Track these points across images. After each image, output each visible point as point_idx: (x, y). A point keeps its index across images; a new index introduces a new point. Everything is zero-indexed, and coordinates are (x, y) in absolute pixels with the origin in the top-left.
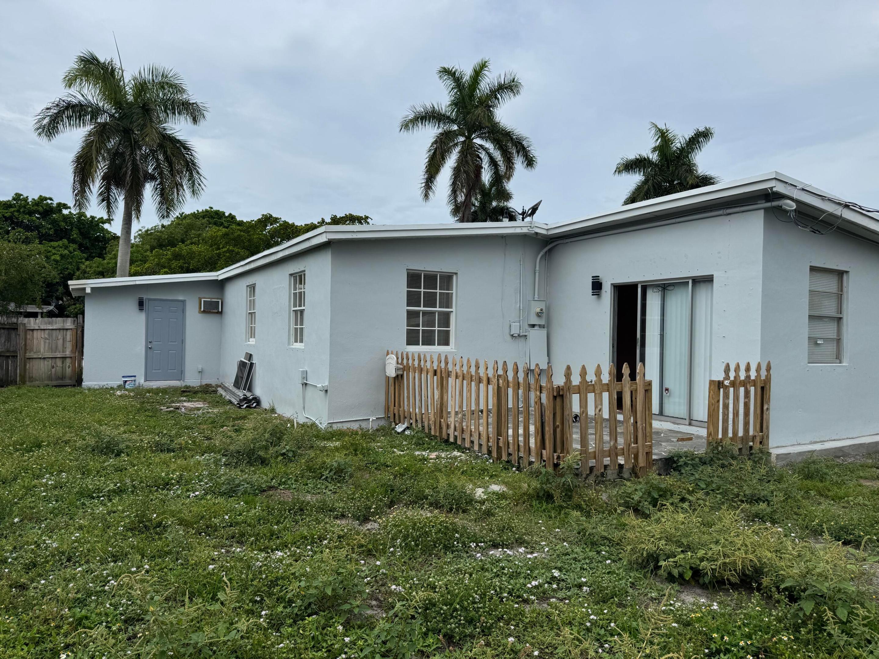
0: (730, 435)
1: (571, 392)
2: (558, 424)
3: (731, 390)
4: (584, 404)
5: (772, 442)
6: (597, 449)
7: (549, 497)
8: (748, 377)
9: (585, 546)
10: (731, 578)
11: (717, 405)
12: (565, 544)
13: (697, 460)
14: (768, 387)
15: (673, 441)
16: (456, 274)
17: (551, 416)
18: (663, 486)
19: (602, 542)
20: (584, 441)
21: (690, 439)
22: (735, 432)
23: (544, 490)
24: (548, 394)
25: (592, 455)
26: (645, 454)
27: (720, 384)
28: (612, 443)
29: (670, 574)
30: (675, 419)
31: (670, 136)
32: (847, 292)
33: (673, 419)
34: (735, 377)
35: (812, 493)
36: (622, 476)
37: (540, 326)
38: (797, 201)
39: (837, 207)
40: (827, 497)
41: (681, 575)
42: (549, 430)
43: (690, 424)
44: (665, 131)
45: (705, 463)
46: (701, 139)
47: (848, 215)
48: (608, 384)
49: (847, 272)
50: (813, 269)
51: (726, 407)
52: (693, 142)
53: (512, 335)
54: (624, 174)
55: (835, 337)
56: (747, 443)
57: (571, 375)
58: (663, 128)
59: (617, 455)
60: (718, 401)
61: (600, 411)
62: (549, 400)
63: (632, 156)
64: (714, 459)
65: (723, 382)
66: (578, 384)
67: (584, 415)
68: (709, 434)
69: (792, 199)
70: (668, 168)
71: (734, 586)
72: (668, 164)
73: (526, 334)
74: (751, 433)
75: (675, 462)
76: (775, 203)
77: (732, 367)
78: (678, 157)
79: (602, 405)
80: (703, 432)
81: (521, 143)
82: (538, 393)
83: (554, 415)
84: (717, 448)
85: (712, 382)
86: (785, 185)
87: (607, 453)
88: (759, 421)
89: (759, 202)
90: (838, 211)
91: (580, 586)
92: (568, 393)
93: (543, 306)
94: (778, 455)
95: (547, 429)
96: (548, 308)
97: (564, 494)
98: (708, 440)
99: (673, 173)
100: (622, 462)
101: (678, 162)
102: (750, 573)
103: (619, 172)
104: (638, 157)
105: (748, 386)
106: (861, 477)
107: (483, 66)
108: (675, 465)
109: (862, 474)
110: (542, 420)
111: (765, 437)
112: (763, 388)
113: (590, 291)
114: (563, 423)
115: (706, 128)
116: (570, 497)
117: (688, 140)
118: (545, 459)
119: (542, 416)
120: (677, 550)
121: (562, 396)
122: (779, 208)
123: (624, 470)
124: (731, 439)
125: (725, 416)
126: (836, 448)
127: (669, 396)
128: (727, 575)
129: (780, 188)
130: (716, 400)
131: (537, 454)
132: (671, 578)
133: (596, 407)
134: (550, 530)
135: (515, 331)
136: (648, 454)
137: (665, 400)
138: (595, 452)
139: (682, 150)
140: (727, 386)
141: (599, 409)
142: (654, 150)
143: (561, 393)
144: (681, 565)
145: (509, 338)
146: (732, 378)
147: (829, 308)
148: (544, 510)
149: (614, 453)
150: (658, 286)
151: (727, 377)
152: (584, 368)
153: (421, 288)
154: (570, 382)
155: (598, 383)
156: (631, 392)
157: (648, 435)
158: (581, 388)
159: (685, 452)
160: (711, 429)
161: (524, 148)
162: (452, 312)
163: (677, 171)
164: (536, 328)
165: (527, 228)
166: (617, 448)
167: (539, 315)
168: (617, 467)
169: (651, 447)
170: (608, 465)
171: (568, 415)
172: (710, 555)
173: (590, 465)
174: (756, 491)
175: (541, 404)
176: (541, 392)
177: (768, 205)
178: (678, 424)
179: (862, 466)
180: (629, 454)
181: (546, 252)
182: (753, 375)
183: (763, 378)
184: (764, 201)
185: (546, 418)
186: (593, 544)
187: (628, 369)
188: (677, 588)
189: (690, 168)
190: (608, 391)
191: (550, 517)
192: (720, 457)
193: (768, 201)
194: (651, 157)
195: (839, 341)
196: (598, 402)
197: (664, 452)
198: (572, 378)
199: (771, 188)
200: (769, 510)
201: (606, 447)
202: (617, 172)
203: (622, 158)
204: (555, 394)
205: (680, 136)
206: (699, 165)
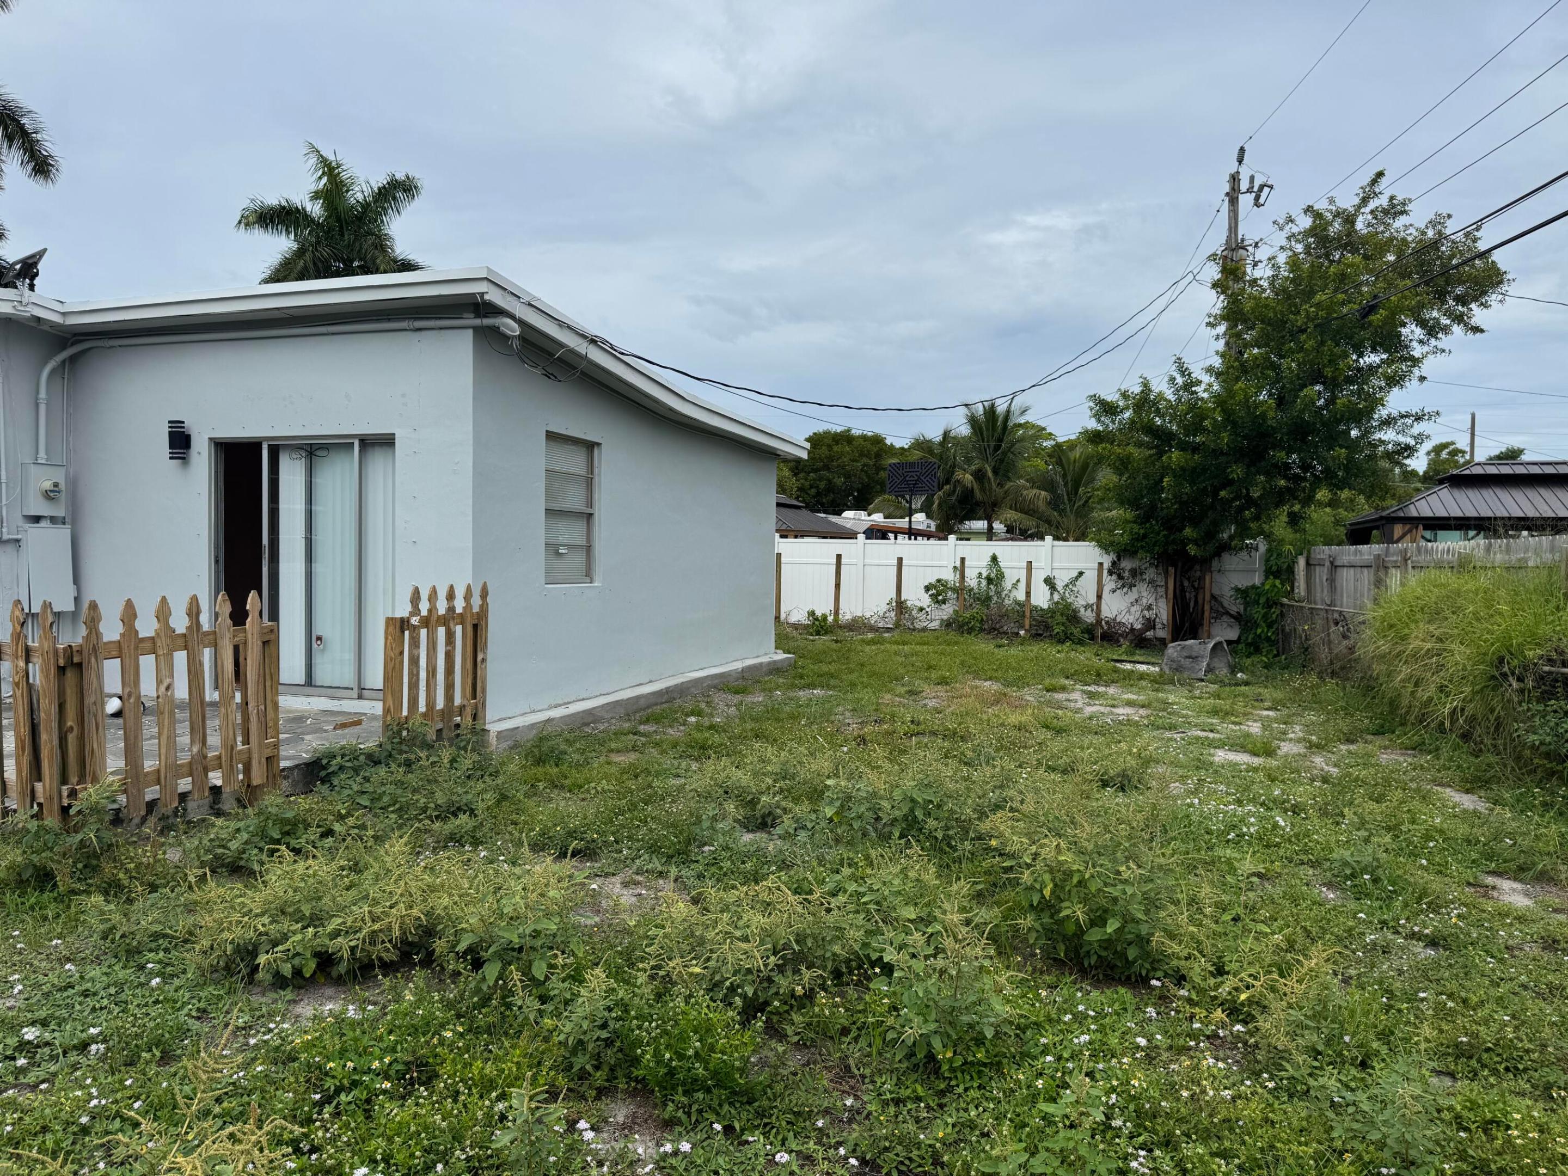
0: (422, 708)
1: (101, 656)
2: (69, 724)
3: (423, 632)
4: (131, 676)
5: (491, 714)
6: (163, 764)
7: (44, 878)
8: (451, 609)
9: (114, 961)
10: (383, 955)
11: (399, 659)
12: (68, 967)
13: (362, 758)
14: (483, 624)
15: (326, 731)
17: (54, 710)
18: (290, 815)
19: (153, 945)
20: (132, 753)
21: (358, 723)
22: (430, 703)
23: (35, 866)
24: (46, 664)
25: (153, 778)
26: (264, 760)
27: (403, 624)
28: (195, 749)
29: (277, 975)
30: (333, 691)
31: (344, 176)
32: (599, 475)
33: (330, 691)
34: (429, 611)
35: (541, 785)
36: (219, 809)
37: (53, 520)
38: (520, 322)
39: (581, 341)
40: (562, 787)
41: (297, 972)
42: (48, 739)
43: (360, 697)
44: (334, 164)
45: (377, 763)
46: (399, 195)
47: (596, 355)
48: (184, 635)
49: (599, 444)
50: (551, 436)
51: (414, 661)
52: (385, 196)
54: (256, 231)
55: (584, 543)
56: (450, 720)
57: (100, 620)
58: (331, 157)
59: (206, 770)
60: (402, 653)
61: (168, 688)
62: (47, 677)
63: (273, 200)
64: (394, 752)
65: (408, 620)
66: (117, 638)
67: (132, 700)
68: (387, 711)
69: (513, 317)
70: (342, 235)
71: (388, 968)
72: (341, 227)
73: (19, 537)
74: (458, 701)
75: (324, 768)
76: (487, 322)
77: (424, 595)
78: (360, 218)
79: (172, 676)
80: (377, 708)
81: (18, 122)
82: (22, 664)
83: (61, 707)
84: (399, 733)
85: (390, 621)
86: (501, 292)
87: (185, 770)
88: (470, 681)
89: (465, 315)
90: (582, 347)
91: (83, 1047)
92: (93, 659)
93: (59, 476)
94: (499, 733)
95: (44, 737)
96: (74, 484)
97: (80, 866)
98: (384, 722)
99: (350, 246)
100: (219, 783)
101: (360, 228)
102: (416, 939)
103: (247, 225)
104: (284, 203)
105: (452, 625)
106: (612, 751)
108: (323, 773)
109: (613, 746)
110: (33, 719)
111: (480, 706)
112: (475, 627)
113: (167, 450)
114: (81, 722)
115: (408, 177)
116: (96, 869)
117: (376, 189)
118: (42, 800)
119: (32, 711)
120: (292, 928)
121: (80, 665)
122: (495, 330)
123: (224, 796)
124: (425, 715)
125: (414, 676)
126: (584, 712)
127: (324, 650)
128: (377, 951)
129: (494, 296)
130: (398, 651)
131: (22, 793)
132: (280, 982)
133: (159, 682)
134: (36, 945)
136: (271, 760)
137: (318, 660)
138: (158, 771)
139: (366, 206)
140: (415, 627)
141: (165, 684)
142: (316, 196)
143: (76, 660)
144: (298, 954)
146: (424, 612)
147: (573, 500)
148: (32, 908)
149: (199, 766)
150: (299, 448)
151: (416, 610)
152: (129, 605)
154: (98, 635)
155: (162, 634)
156: (236, 649)
157: (270, 724)
158: (125, 646)
159: (342, 748)
160: (390, 702)
161: (24, 133)
163: (357, 244)
164: (43, 524)
165: (11, 304)
166: (205, 757)
167: (50, 496)
168: (207, 794)
169: (276, 746)
170: (190, 792)
171: (95, 703)
172: (349, 924)
173: (148, 797)
174: (454, 798)
175: (30, 687)
176: (28, 661)
177: (478, 322)
178: (339, 699)
179: (615, 734)
180: (231, 766)
181: (64, 362)
182: (459, 605)
183: (476, 609)
184: (472, 315)
185: (42, 715)
186: (133, 952)
187: (228, 603)
188: (289, 997)
189: (381, 243)
190: (186, 648)
191: (45, 918)
192: (404, 748)
193: (478, 315)
194: (308, 209)
195: (588, 549)
196: (164, 672)
197: (306, 752)
198: (102, 627)
199: (482, 294)
200: (471, 823)
201: (184, 758)
202: (242, 225)
203: (252, 200)
204: (62, 662)
205: (361, 180)
206: (396, 238)
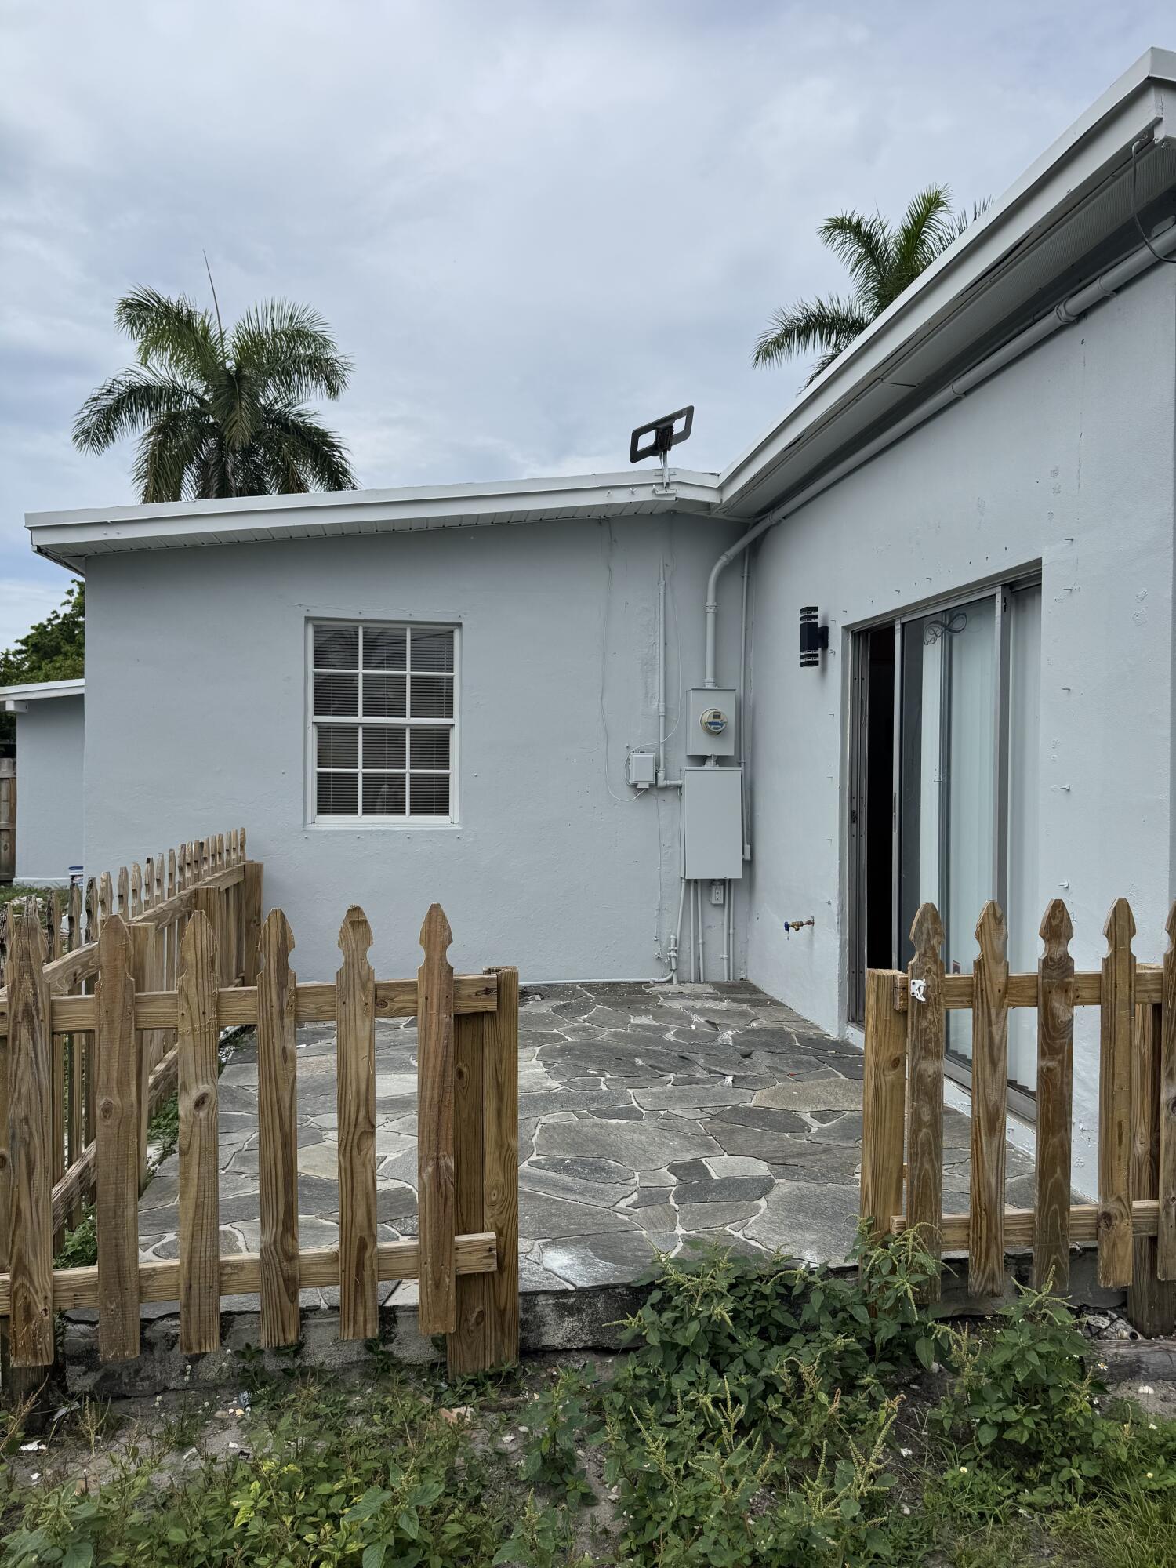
16: (459, 625)
37: (721, 760)
51: (924, 1089)
53: (635, 785)
73: (679, 782)
93: (720, 704)
96: (753, 712)
107: (933, 203)
112: (1157, 1012)
113: (798, 653)
125: (924, 1127)
135: (643, 774)
145: (628, 795)
150: (933, 621)
153: (356, 667)
162: (453, 725)
164: (709, 765)
165: (650, 489)
167: (714, 727)
181: (736, 557)
199: (1150, 134)
